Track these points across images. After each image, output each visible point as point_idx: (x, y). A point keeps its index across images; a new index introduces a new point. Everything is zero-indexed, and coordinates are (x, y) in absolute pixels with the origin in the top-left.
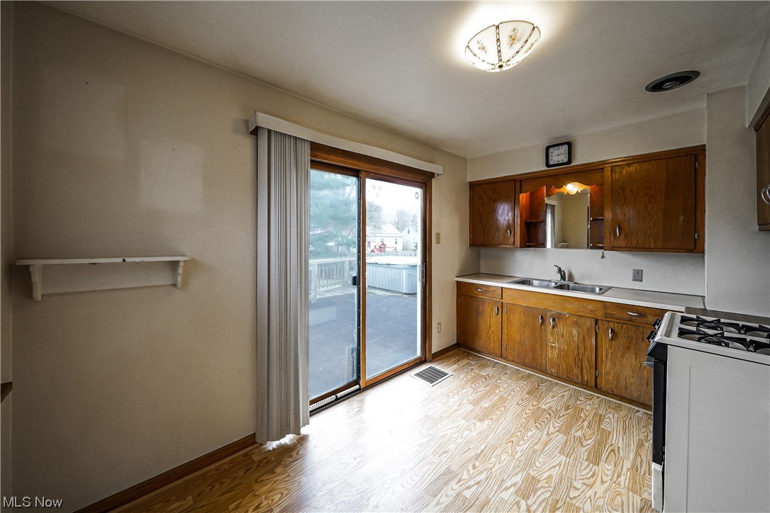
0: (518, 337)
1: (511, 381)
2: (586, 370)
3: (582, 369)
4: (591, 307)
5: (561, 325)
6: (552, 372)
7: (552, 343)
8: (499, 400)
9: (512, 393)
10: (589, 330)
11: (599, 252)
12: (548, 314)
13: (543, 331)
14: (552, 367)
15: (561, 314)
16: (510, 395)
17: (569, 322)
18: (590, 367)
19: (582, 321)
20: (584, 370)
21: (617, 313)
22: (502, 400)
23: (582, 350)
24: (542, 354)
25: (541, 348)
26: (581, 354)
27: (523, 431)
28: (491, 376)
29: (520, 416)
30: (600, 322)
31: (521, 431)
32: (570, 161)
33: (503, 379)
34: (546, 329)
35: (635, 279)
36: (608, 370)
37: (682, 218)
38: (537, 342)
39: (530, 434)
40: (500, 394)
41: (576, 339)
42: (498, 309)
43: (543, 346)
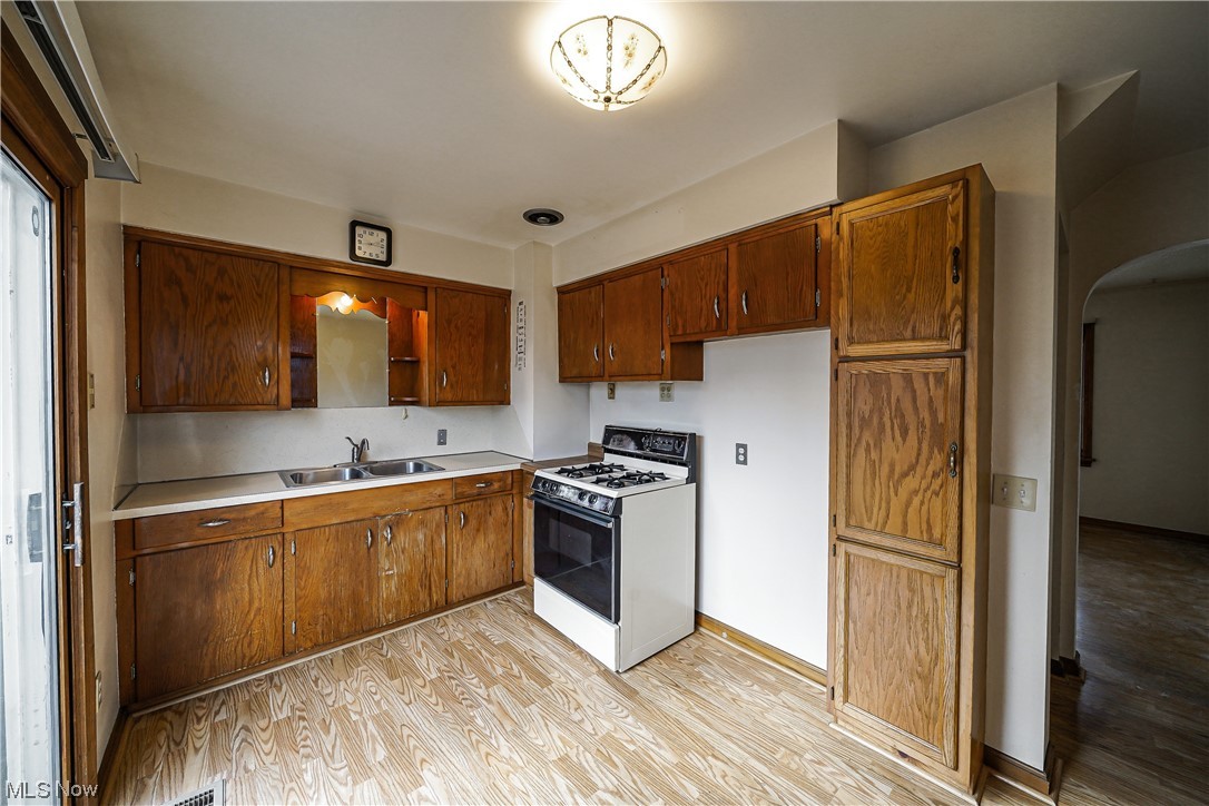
0: (323, 594)
1: (342, 684)
2: (436, 587)
3: (430, 588)
4: (439, 490)
5: (402, 533)
6: (387, 620)
7: (389, 570)
8: (381, 727)
9: (377, 698)
10: (438, 526)
11: (400, 409)
12: (381, 522)
13: (372, 558)
14: (389, 612)
15: (400, 515)
16: (378, 703)
17: (413, 523)
18: (440, 578)
19: (429, 515)
20: (433, 589)
21: (467, 490)
22: (384, 721)
23: (429, 560)
24: (371, 599)
25: (370, 588)
26: (428, 567)
27: (470, 727)
28: (299, 705)
29: (436, 715)
30: (449, 509)
31: (470, 731)
32: (388, 262)
33: (328, 691)
34: (376, 552)
35: (440, 443)
36: (459, 569)
37: (496, 367)
38: (362, 582)
39: (479, 721)
40: (365, 715)
41: (422, 546)
42: (274, 553)
43: (372, 583)
